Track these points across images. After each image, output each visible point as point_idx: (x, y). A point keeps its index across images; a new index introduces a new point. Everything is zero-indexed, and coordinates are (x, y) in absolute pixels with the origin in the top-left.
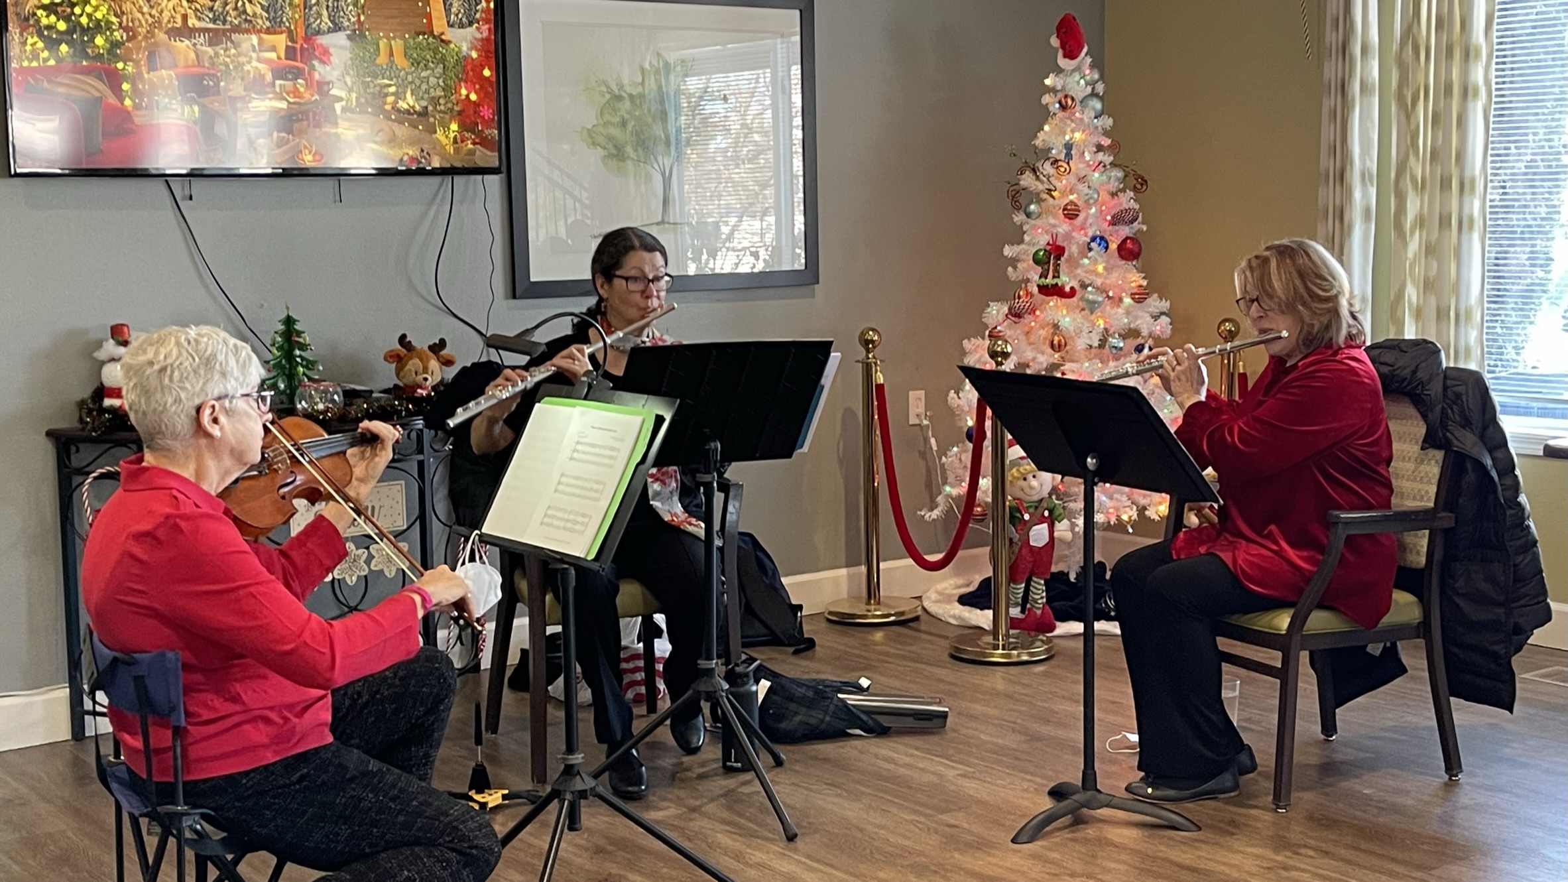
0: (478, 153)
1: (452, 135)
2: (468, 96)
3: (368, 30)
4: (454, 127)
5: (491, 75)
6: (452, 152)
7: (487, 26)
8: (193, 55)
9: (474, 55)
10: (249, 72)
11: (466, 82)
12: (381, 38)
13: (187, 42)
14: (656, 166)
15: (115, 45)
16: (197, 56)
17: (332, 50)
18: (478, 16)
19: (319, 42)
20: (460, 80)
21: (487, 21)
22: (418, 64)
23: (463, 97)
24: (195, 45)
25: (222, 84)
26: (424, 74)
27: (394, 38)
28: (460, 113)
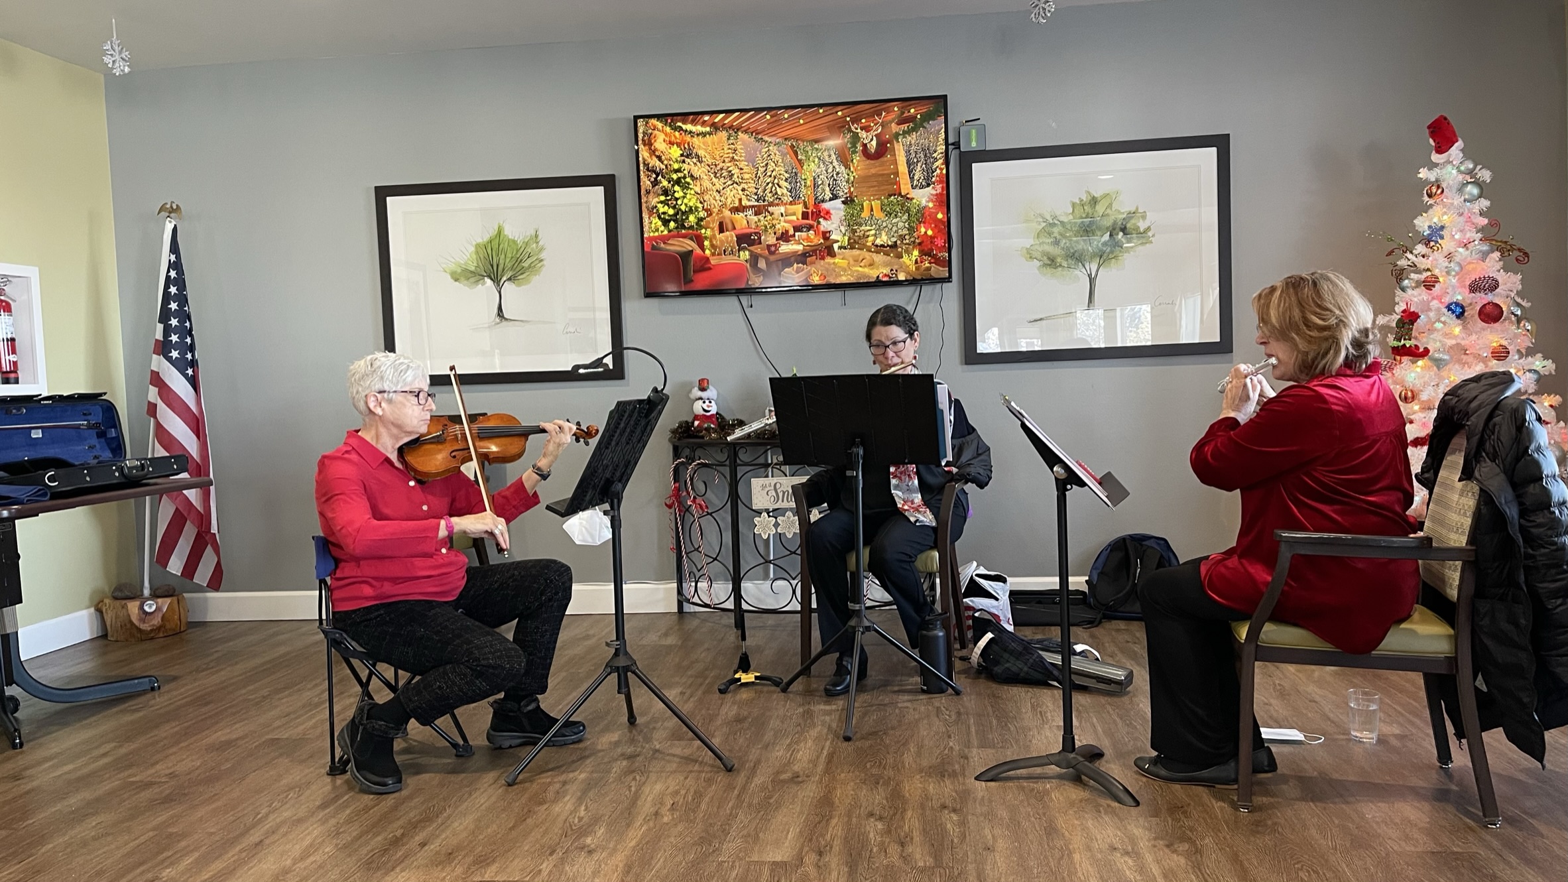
0: (932, 268)
1: (914, 259)
2: (926, 233)
3: (856, 196)
4: (916, 253)
5: (944, 217)
6: (914, 269)
7: (941, 185)
8: (746, 222)
9: (931, 205)
10: (779, 229)
11: (924, 223)
12: (864, 201)
13: (741, 214)
14: (1084, 270)
15: (701, 219)
16: (748, 222)
17: (832, 211)
18: (934, 179)
19: (823, 207)
20: (920, 223)
21: (940, 182)
22: (891, 215)
23: (923, 233)
24: (746, 216)
25: (763, 238)
26: (895, 221)
27: (873, 200)
28: (920, 244)
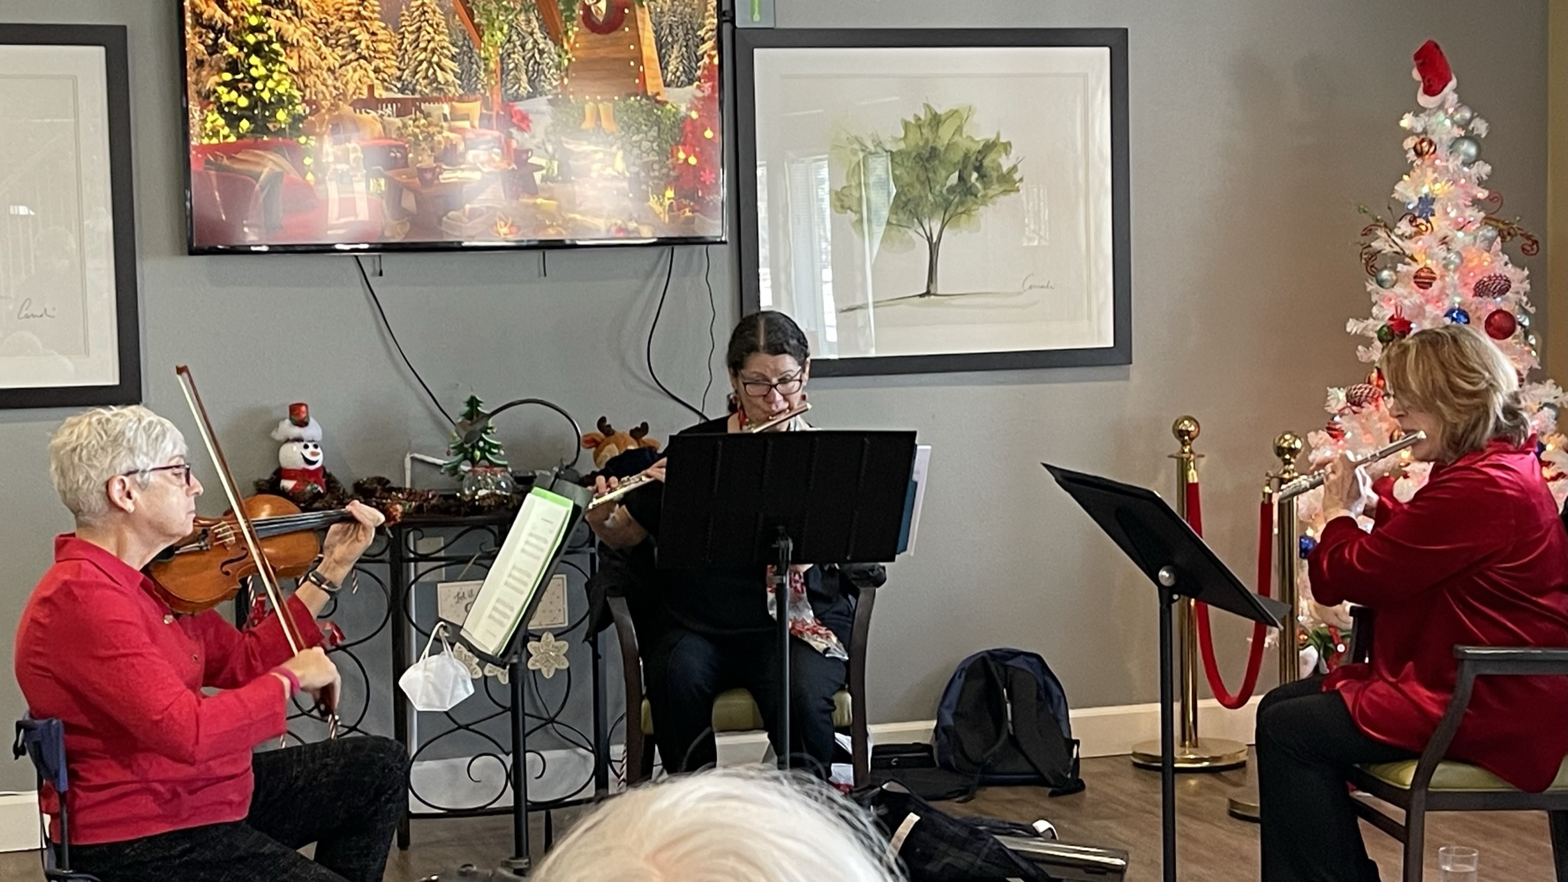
0: (697, 221)
1: (667, 202)
2: (686, 160)
3: (572, 93)
4: (670, 193)
5: (714, 137)
6: (667, 220)
7: (709, 84)
8: (379, 127)
9: (694, 115)
10: (440, 143)
11: (684, 144)
12: (587, 102)
13: (373, 113)
14: (921, 231)
15: (297, 119)
16: (384, 128)
17: (531, 117)
18: (699, 73)
19: (516, 108)
20: (677, 144)
21: (709, 78)
22: (629, 128)
23: (681, 162)
24: (382, 116)
25: (411, 155)
26: (635, 138)
27: (601, 101)
28: (677, 178)
